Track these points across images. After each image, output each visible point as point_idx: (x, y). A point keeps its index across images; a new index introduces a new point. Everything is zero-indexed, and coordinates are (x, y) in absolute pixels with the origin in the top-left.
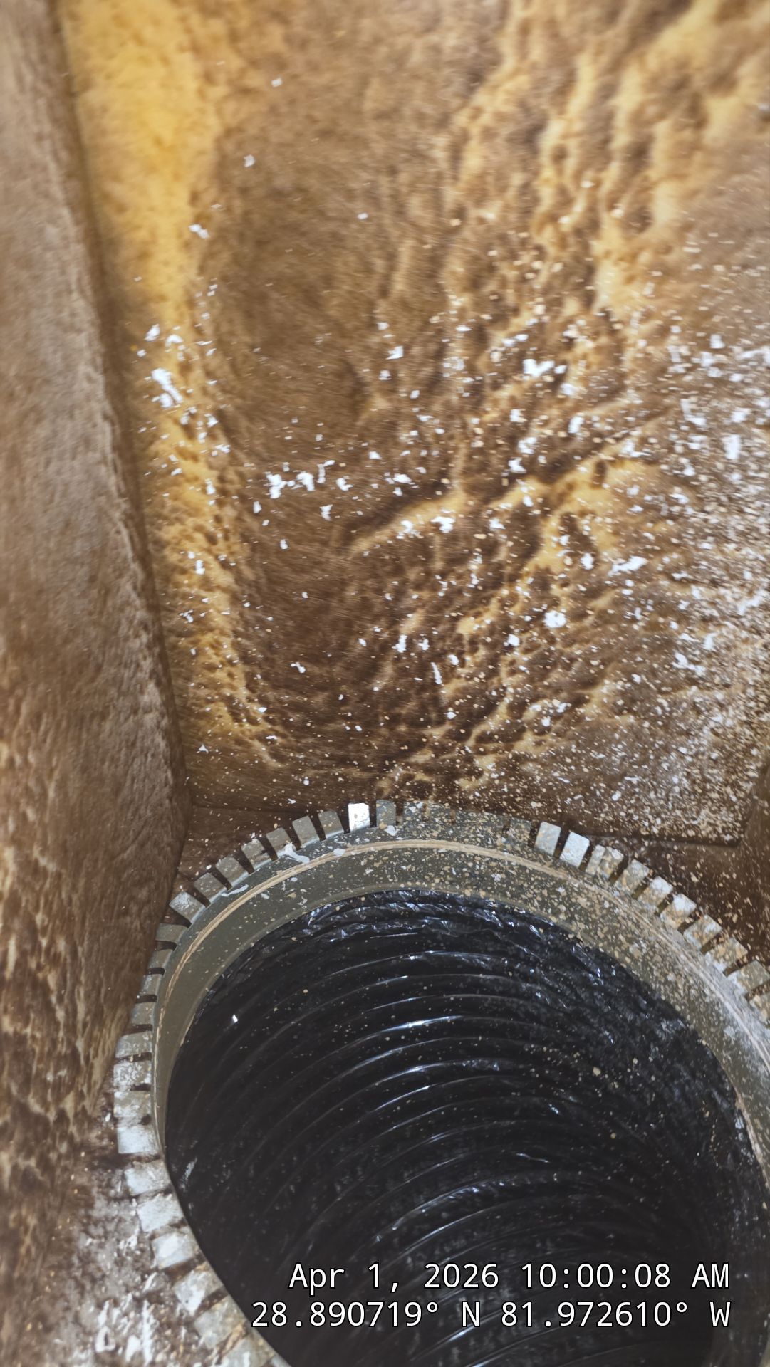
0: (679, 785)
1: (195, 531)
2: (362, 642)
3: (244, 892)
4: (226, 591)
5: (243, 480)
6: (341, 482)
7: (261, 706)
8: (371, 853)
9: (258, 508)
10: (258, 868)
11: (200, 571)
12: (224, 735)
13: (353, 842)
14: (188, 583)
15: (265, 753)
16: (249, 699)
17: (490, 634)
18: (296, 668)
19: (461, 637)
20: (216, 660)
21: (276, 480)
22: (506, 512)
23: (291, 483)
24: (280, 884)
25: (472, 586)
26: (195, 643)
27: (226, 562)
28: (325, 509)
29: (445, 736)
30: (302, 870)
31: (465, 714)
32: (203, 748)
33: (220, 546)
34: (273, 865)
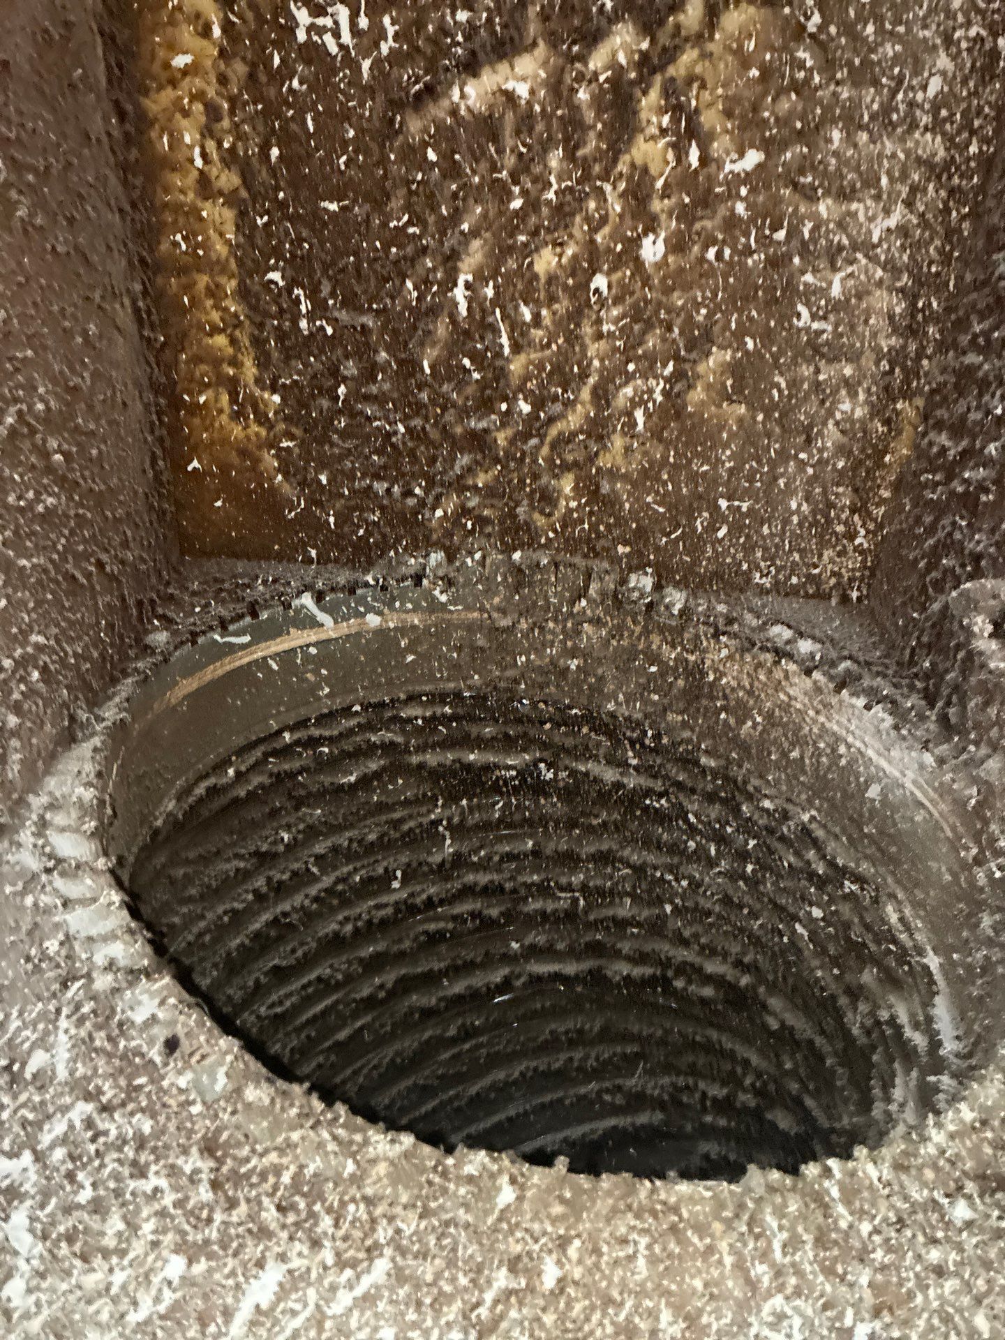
0: (798, 511)
1: (193, 98)
2: (409, 285)
3: (244, 647)
4: (231, 199)
5: (260, 19)
6: (387, 20)
7: (274, 391)
8: (414, 627)
9: (277, 61)
10: (264, 616)
11: (199, 162)
12: (225, 441)
13: (391, 606)
14: (182, 186)
15: (279, 470)
16: (258, 381)
17: (573, 274)
18: (322, 328)
19: (536, 277)
20: (215, 316)
21: (303, 16)
22: (596, 75)
23: (321, 21)
24: (293, 650)
25: (551, 195)
26: (188, 288)
27: (233, 149)
28: (366, 65)
29: (512, 441)
30: (323, 636)
31: (539, 404)
32: (195, 464)
33: (226, 123)
34: (285, 616)
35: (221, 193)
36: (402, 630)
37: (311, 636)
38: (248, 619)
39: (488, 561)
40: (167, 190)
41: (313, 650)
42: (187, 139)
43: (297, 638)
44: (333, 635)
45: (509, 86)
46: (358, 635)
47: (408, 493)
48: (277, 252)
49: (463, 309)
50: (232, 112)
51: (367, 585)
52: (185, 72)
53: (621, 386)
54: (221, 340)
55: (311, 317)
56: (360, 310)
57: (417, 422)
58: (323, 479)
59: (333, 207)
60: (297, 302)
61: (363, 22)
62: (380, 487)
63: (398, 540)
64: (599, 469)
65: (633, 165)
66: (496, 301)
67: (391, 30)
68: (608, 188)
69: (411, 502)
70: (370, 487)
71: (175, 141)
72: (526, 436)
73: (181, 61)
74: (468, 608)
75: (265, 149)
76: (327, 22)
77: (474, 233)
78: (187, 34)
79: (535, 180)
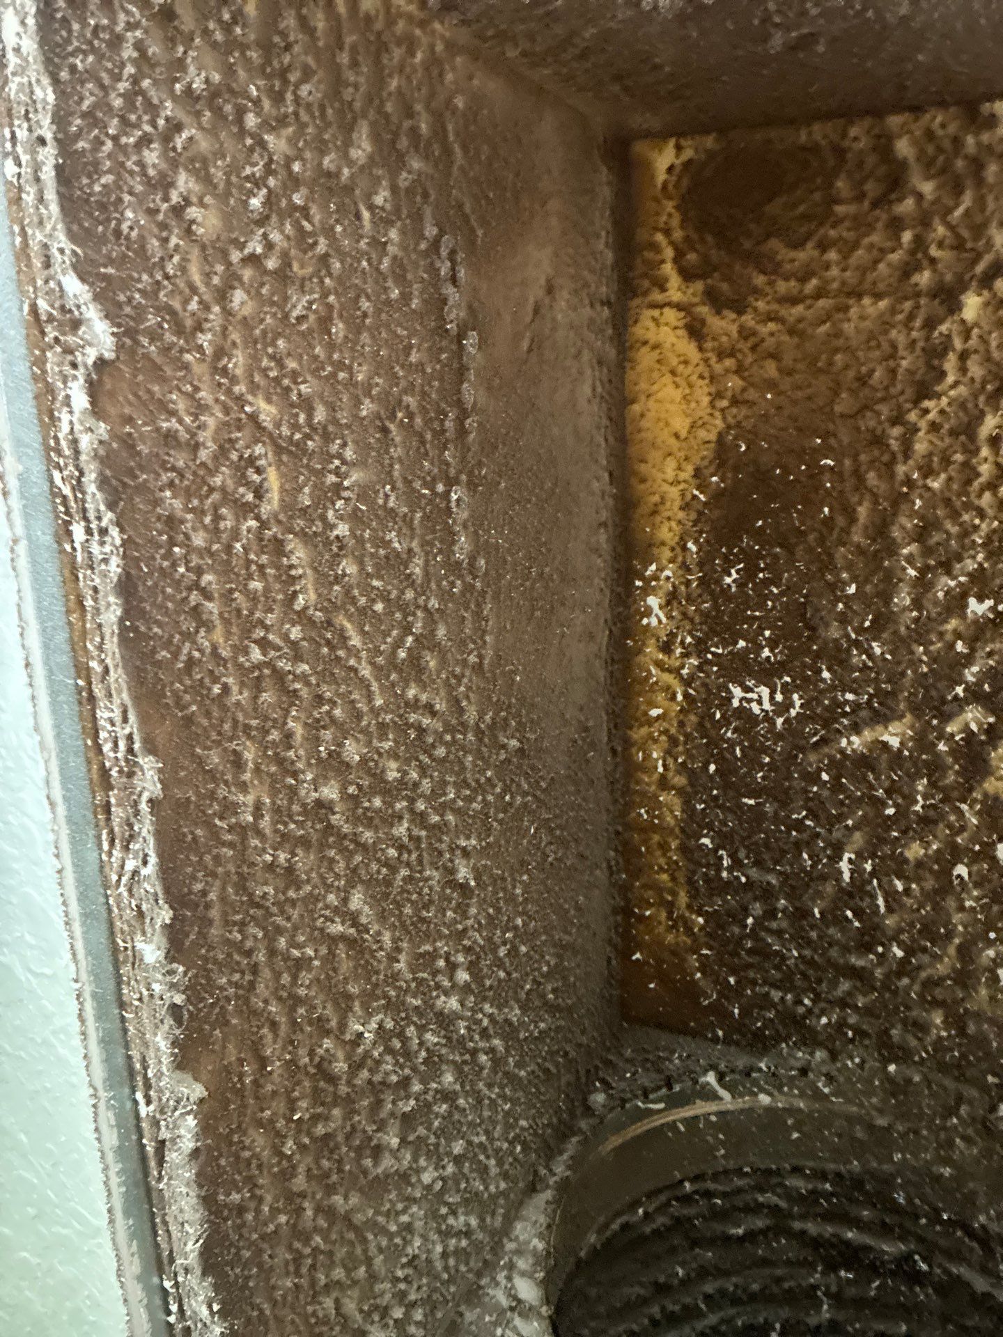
1: (661, 733)
2: (805, 856)
3: (659, 1111)
4: (680, 792)
5: (709, 691)
6: (795, 696)
7: (700, 915)
8: (800, 1110)
9: (718, 716)
10: (677, 1088)
11: (661, 769)
12: (660, 943)
13: (780, 1089)
14: (648, 782)
15: (698, 970)
16: (689, 907)
17: (937, 862)
18: (737, 878)
19: (906, 861)
20: (662, 861)
21: (737, 692)
22: (952, 735)
23: (750, 695)
24: (696, 1118)
25: (918, 808)
26: (645, 842)
27: (684, 763)
28: (780, 721)
29: (887, 976)
30: (722, 1108)
31: (909, 952)
32: (638, 956)
33: (680, 748)
34: (693, 1090)
35: (673, 788)
36: (790, 1111)
37: (712, 1107)
38: (664, 1090)
39: (867, 1066)
40: (638, 783)
41: (713, 1118)
42: (655, 755)
43: (701, 1108)
44: (730, 1107)
45: (885, 738)
46: (751, 1109)
47: (799, 1002)
48: (710, 827)
49: (846, 876)
50: (686, 743)
51: (760, 1070)
52: (658, 718)
53: (983, 950)
54: (665, 877)
55: (730, 869)
56: (769, 871)
57: (807, 952)
58: (732, 980)
59: (752, 802)
60: (721, 858)
61: (779, 697)
62: (776, 995)
63: (789, 1037)
64: (966, 1010)
65: (986, 795)
66: (873, 873)
67: (798, 703)
68: (964, 807)
69: (801, 1010)
70: (768, 994)
71: (647, 757)
72: (899, 974)
73: (655, 712)
74: (849, 1101)
75: (706, 767)
76: (755, 696)
77: (856, 827)
78: (660, 697)
79: (904, 797)
